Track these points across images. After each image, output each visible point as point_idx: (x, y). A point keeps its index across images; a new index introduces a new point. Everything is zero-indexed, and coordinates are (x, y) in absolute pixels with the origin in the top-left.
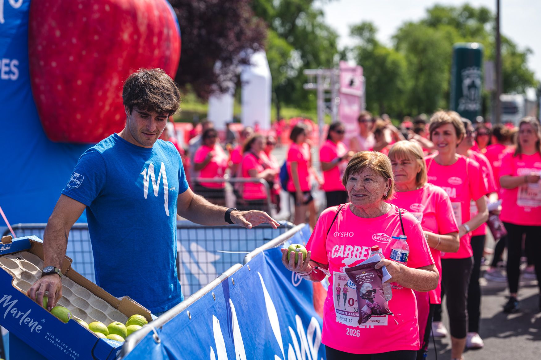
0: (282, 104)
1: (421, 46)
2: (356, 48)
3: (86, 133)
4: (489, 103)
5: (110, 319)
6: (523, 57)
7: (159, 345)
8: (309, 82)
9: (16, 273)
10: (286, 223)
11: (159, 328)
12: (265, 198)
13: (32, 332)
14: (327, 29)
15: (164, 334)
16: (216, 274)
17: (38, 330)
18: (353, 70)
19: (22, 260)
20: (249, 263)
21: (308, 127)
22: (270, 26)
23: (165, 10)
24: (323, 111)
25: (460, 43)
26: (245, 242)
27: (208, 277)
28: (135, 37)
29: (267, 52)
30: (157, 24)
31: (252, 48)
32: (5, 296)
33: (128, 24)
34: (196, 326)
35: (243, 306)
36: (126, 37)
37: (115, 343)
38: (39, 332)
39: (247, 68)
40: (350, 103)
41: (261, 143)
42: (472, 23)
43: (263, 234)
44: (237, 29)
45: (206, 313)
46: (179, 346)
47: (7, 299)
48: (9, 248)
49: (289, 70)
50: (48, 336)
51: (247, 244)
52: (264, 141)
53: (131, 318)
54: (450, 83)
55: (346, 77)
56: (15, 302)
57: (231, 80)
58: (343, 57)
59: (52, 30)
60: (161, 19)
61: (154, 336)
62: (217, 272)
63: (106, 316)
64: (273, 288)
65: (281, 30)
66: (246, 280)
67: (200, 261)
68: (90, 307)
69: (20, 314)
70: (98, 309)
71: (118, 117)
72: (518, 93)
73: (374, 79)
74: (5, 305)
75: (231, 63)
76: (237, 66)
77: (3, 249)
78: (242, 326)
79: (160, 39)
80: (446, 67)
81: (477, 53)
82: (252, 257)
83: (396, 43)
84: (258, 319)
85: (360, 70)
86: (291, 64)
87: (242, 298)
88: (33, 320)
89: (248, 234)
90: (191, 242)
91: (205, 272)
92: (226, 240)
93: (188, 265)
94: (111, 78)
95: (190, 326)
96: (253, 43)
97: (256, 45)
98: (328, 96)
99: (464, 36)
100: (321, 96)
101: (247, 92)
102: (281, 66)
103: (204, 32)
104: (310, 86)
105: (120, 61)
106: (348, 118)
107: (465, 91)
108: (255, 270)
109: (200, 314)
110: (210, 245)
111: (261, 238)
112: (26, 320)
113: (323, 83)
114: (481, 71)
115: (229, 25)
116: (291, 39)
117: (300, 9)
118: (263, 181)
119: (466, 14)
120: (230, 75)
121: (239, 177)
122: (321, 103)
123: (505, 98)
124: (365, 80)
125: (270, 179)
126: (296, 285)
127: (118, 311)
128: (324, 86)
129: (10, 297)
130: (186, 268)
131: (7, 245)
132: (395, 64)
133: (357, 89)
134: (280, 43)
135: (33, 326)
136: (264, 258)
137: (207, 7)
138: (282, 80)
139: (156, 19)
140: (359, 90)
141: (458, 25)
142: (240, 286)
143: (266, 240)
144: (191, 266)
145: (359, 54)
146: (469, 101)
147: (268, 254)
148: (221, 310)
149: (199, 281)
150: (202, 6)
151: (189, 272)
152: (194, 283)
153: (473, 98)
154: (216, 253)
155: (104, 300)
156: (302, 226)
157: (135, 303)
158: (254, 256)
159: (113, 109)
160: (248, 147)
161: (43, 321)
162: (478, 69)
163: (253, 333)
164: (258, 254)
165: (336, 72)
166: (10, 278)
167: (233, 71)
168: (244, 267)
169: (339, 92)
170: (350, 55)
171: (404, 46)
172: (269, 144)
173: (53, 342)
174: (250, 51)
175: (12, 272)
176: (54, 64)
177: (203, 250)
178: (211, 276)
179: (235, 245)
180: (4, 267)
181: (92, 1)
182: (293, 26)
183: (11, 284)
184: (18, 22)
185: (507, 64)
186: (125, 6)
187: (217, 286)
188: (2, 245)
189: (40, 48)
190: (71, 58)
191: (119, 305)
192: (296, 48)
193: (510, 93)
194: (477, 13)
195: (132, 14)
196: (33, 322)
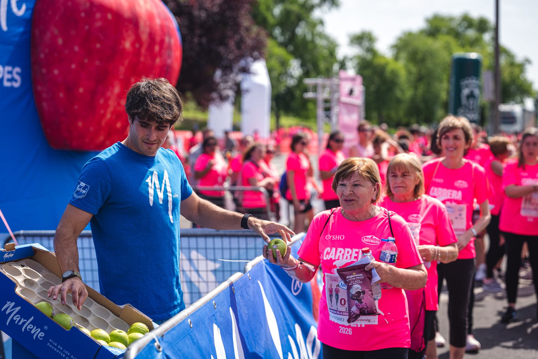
0: (282, 112)
1: (420, 56)
2: (355, 57)
3: (87, 140)
4: (488, 113)
5: (112, 326)
6: (521, 67)
7: (161, 353)
8: (309, 91)
9: (19, 280)
11: (161, 336)
12: (264, 206)
13: (34, 339)
14: (326, 38)
15: (165, 342)
16: (216, 282)
17: (41, 337)
18: (353, 80)
19: (25, 268)
20: (249, 272)
22: (271, 35)
23: (166, 19)
24: (323, 120)
25: (459, 53)
26: (245, 251)
27: (208, 286)
28: (137, 45)
29: (267, 61)
30: (159, 32)
31: (252, 57)
32: (8, 303)
33: (130, 32)
34: (197, 335)
35: (244, 315)
36: (127, 45)
37: (117, 351)
38: (42, 339)
39: (248, 76)
40: (350, 112)
41: (260, 152)
42: (471, 33)
44: (237, 37)
45: (207, 321)
46: (180, 355)
47: (10, 306)
48: (13, 255)
49: (288, 78)
50: (51, 343)
51: (247, 253)
52: (264, 149)
53: (133, 326)
54: (448, 93)
55: (346, 87)
57: (231, 88)
58: (343, 66)
59: (54, 37)
60: (162, 27)
61: (156, 344)
62: (217, 280)
63: (108, 324)
64: (273, 297)
65: (281, 39)
66: (246, 289)
67: (200, 269)
68: (92, 315)
69: (22, 321)
70: (100, 317)
71: (119, 125)
72: (516, 103)
73: (373, 88)
74: (7, 312)
75: (231, 71)
76: (237, 74)
77: (6, 256)
79: (161, 47)
80: (445, 77)
81: (476, 63)
82: (253, 266)
83: (395, 53)
84: (258, 328)
85: (359, 80)
86: (291, 73)
87: (242, 307)
88: (35, 327)
89: (248, 242)
90: (191, 250)
91: (205, 280)
92: (226, 249)
93: (188, 273)
94: (113, 86)
95: (191, 334)
96: (253, 51)
97: (256, 53)
98: (328, 105)
99: (463, 46)
100: (321, 105)
101: (247, 101)
102: (280, 74)
103: (204, 40)
104: (310, 95)
105: (122, 69)
106: (347, 128)
107: (464, 101)
108: (256, 279)
109: (201, 322)
110: (210, 253)
112: (28, 327)
113: (323, 92)
114: (480, 81)
115: (229, 33)
116: (291, 48)
117: (299, 18)
119: (465, 24)
120: (230, 84)
121: (240, 185)
122: (320, 112)
123: (504, 108)
124: (364, 89)
125: (270, 187)
126: (295, 294)
127: (119, 319)
128: (323, 95)
129: (13, 304)
130: (186, 276)
131: (10, 252)
132: (394, 73)
134: (279, 51)
135: (36, 333)
136: (264, 267)
137: (208, 16)
138: (282, 89)
139: (158, 28)
140: (358, 99)
141: (457, 35)
142: (241, 295)
144: (191, 274)
145: (359, 64)
146: (467, 111)
148: (222, 319)
149: (198, 289)
150: (203, 15)
151: (189, 280)
152: (194, 291)
153: (471, 108)
154: (216, 261)
155: (106, 308)
157: (136, 311)
158: (255, 265)
159: (114, 117)
160: (248, 156)
161: (46, 328)
162: (477, 79)
163: (253, 342)
164: (258, 262)
165: (335, 81)
166: (13, 285)
167: (233, 80)
168: (245, 275)
169: (339, 101)
170: (349, 64)
171: (403, 55)
172: (269, 152)
173: (55, 349)
174: (250, 59)
175: (15, 280)
176: (56, 72)
177: (204, 258)
178: (211, 285)
179: (235, 253)
180: (7, 274)
181: (94, 9)
182: (293, 35)
183: (14, 291)
184: (21, 30)
185: (506, 75)
186: (127, 14)
187: (218, 295)
188: (5, 253)
189: (42, 56)
190: (73, 66)
191: (121, 313)
192: (296, 57)
193: (509, 103)
194: (476, 23)
195: (134, 22)
196: (35, 330)
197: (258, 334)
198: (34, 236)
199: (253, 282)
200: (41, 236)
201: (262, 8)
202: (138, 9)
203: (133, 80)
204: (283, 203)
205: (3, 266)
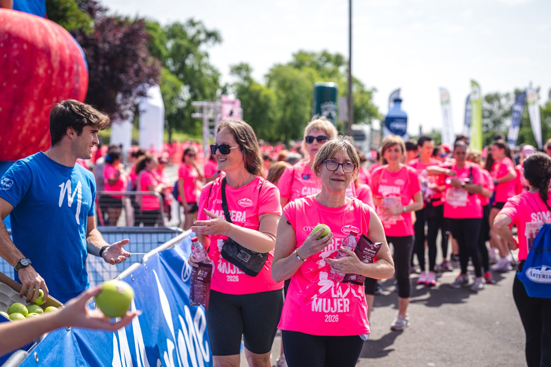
0: (173, 130)
1: (288, 84)
2: (235, 84)
3: (5, 152)
6: (370, 94)
7: (70, 332)
8: (196, 112)
10: (177, 229)
12: (159, 208)
14: (211, 68)
16: (117, 271)
18: (233, 103)
20: (146, 263)
21: (195, 148)
22: (164, 65)
23: (75, 49)
24: (208, 136)
25: (320, 82)
26: (142, 245)
28: (49, 72)
29: (161, 86)
30: (68, 61)
31: (148, 83)
33: (43, 61)
35: (141, 299)
36: (41, 71)
39: (144, 99)
42: (329, 66)
43: (158, 238)
44: (136, 66)
49: (179, 101)
51: (144, 246)
55: (227, 109)
57: (130, 109)
58: (224, 91)
60: (71, 57)
62: (119, 270)
64: (166, 283)
65: (173, 68)
66: (143, 277)
71: (33, 139)
72: (366, 124)
73: (249, 110)
75: (131, 95)
76: (135, 98)
79: (70, 74)
80: (308, 102)
81: (333, 91)
82: (149, 258)
83: (267, 81)
84: (153, 310)
85: (238, 103)
86: (181, 97)
87: (140, 292)
89: (145, 238)
93: (94, 265)
94: (28, 106)
96: (149, 78)
97: (152, 80)
98: (212, 124)
99: (323, 76)
100: (206, 124)
101: (144, 120)
102: (172, 98)
103: (107, 68)
104: (197, 115)
105: (36, 92)
108: (151, 269)
111: (156, 241)
113: (208, 113)
114: (336, 105)
115: (129, 63)
116: (181, 76)
117: (188, 52)
118: (157, 194)
119: (325, 59)
120: (129, 105)
122: (206, 130)
123: (355, 127)
124: (242, 111)
126: (185, 281)
128: (208, 115)
130: (92, 267)
132: (267, 98)
134: (171, 78)
136: (158, 259)
137: (111, 48)
138: (174, 110)
139: (67, 57)
141: (318, 68)
142: (138, 282)
143: (160, 243)
144: (96, 265)
145: (237, 90)
147: (162, 255)
149: (102, 277)
150: (107, 47)
151: (94, 270)
152: (98, 279)
156: (190, 231)
158: (150, 257)
159: (29, 132)
162: (334, 104)
163: (149, 321)
164: (153, 254)
165: (218, 103)
167: (132, 102)
168: (142, 266)
169: (220, 119)
170: (230, 90)
171: (274, 83)
174: (146, 85)
181: (12, 41)
182: (183, 65)
185: (357, 100)
186: (40, 45)
192: (185, 84)
193: (360, 123)
194: (333, 58)
195: (47, 52)
197: (153, 315)
199: (149, 271)
201: (157, 42)
202: (50, 41)
203: (46, 101)
204: (174, 204)
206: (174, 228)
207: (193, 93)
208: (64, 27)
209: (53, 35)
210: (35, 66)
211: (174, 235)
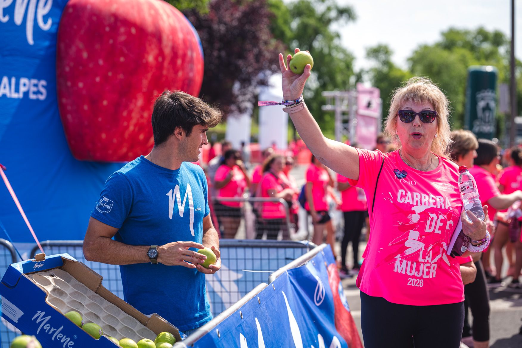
1: (435, 69)
2: (372, 70)
3: (110, 152)
4: (503, 126)
5: (140, 335)
8: (328, 104)
9: (48, 289)
10: (308, 243)
12: (284, 217)
13: (64, 347)
14: (344, 51)
16: (238, 292)
17: (70, 346)
18: (371, 93)
19: (54, 277)
20: (274, 282)
22: (288, 48)
23: (189, 33)
24: (340, 132)
25: (475, 66)
26: (267, 261)
27: (230, 295)
28: (160, 59)
30: (181, 46)
31: (270, 69)
32: (39, 312)
33: (153, 46)
34: (225, 345)
35: (268, 325)
36: (151, 58)
39: (266, 89)
40: (367, 125)
41: (280, 163)
42: (486, 47)
43: (285, 253)
44: (256, 50)
45: (234, 331)
47: (40, 315)
48: (42, 265)
49: (307, 91)
51: (269, 263)
52: (283, 161)
53: (160, 335)
54: (464, 105)
55: (364, 99)
56: (48, 318)
57: (249, 100)
58: (359, 78)
59: (79, 51)
60: (185, 41)
62: (240, 291)
63: (135, 333)
64: (297, 307)
66: (271, 299)
67: (223, 279)
68: (120, 324)
69: (52, 330)
70: (127, 326)
71: (141, 137)
74: (38, 321)
75: (250, 84)
76: (255, 87)
77: (36, 266)
78: (268, 345)
79: (183, 61)
80: (460, 90)
81: (492, 76)
82: (277, 277)
83: (411, 66)
84: (282, 338)
85: (377, 92)
87: (267, 317)
88: (65, 336)
89: (270, 253)
91: (228, 290)
92: (249, 259)
93: (211, 283)
94: (136, 98)
95: (219, 344)
96: (272, 65)
97: (274, 66)
98: (346, 117)
99: (478, 59)
100: (339, 117)
101: (265, 113)
103: (223, 54)
104: (328, 107)
105: (145, 83)
106: (365, 140)
107: (480, 113)
108: (280, 290)
109: (228, 332)
110: (233, 263)
111: (283, 257)
112: (58, 336)
113: (341, 105)
114: (495, 93)
115: (249, 47)
117: (317, 32)
118: (282, 201)
119: (481, 37)
120: (248, 96)
121: (259, 196)
122: (339, 125)
123: (519, 120)
124: (382, 102)
125: (289, 198)
126: (318, 305)
127: (146, 328)
128: (342, 107)
129: (44, 313)
130: (209, 286)
131: (40, 262)
133: (374, 111)
135: (66, 342)
136: (288, 278)
137: (227, 30)
139: (180, 42)
140: (376, 112)
141: (473, 48)
142: (266, 305)
143: (288, 259)
144: (214, 284)
145: (375, 77)
146: (483, 123)
147: (292, 274)
148: (248, 329)
149: (221, 299)
150: (222, 28)
151: (212, 290)
152: (216, 301)
153: (487, 120)
154: (239, 272)
155: (133, 317)
156: (324, 246)
158: (279, 276)
159: (137, 129)
160: (267, 168)
161: (75, 337)
162: (492, 92)
164: (282, 273)
165: (353, 93)
166: (44, 295)
167: (251, 92)
168: (269, 286)
169: (356, 113)
170: (365, 77)
171: (419, 68)
172: (287, 164)
174: (268, 72)
175: (45, 289)
176: (81, 85)
177: (227, 268)
178: (234, 296)
179: (257, 263)
180: (37, 284)
181: (119, 24)
182: (311, 48)
183: (45, 301)
184: (47, 43)
185: (521, 87)
186: (150, 28)
187: (244, 306)
188: (35, 263)
189: (67, 69)
190: (98, 79)
191: (148, 322)
192: (314, 71)
194: (491, 36)
195: (158, 36)
196: (65, 338)
197: (282, 344)
198: (60, 246)
199: (277, 293)
200: (67, 246)
201: (280, 21)
202: (161, 23)
203: (155, 93)
205: (34, 275)
206: (304, 242)
207: (322, 81)
208: (176, 7)
209: (165, 17)
210: (143, 52)
211: (304, 250)
